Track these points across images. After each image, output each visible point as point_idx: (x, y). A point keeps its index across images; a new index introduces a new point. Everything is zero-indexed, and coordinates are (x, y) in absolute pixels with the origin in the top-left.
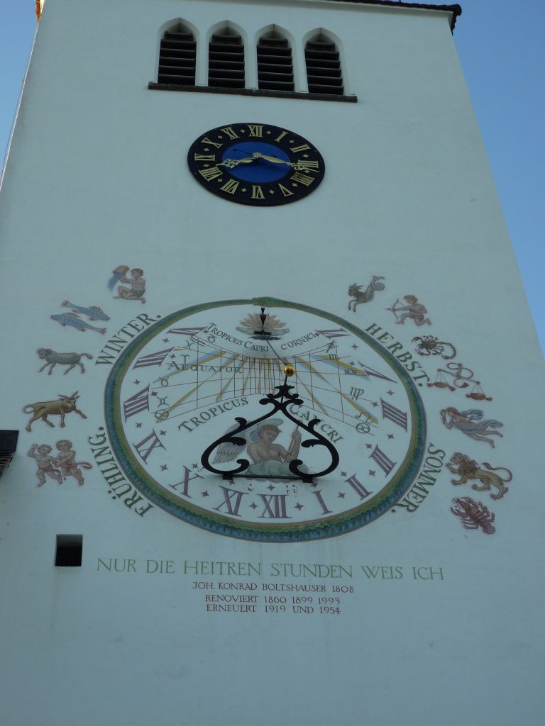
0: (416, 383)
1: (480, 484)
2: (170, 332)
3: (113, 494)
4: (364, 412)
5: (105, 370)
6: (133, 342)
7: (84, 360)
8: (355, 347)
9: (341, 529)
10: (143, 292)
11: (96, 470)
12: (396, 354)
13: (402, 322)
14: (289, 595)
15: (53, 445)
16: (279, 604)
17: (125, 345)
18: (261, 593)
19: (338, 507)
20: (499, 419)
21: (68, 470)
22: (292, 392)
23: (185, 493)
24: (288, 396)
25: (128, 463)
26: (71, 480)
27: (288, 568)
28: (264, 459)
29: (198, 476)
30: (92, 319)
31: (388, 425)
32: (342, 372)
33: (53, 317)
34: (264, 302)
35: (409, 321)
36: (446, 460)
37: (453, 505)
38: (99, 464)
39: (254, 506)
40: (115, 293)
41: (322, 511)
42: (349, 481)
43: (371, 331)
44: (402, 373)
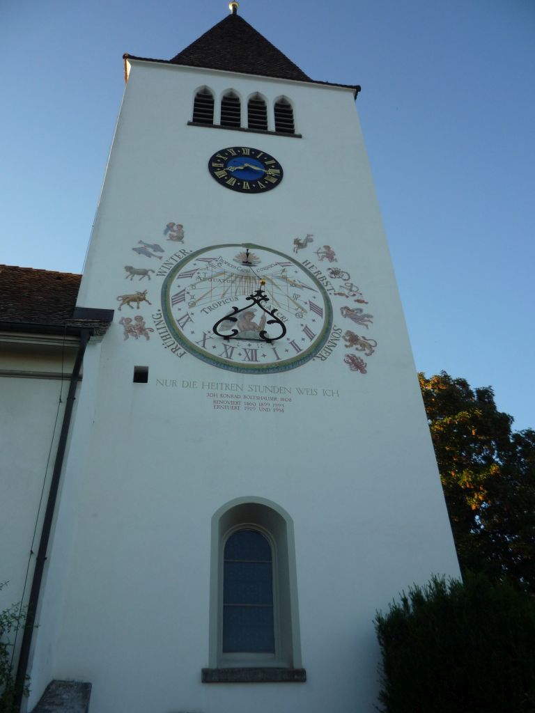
0: (328, 293)
1: (360, 348)
2: (197, 260)
3: (165, 346)
4: (300, 307)
5: (161, 280)
6: (177, 265)
7: (150, 273)
8: (296, 272)
9: (285, 368)
10: (182, 237)
11: (156, 332)
12: (318, 277)
13: (322, 260)
14: (257, 402)
15: (133, 318)
16: (252, 406)
17: (173, 266)
18: (242, 400)
19: (285, 357)
20: (371, 314)
21: (141, 332)
22: (263, 294)
23: (204, 346)
24: (261, 296)
25: (174, 330)
26: (142, 337)
27: (257, 388)
28: (246, 330)
29: (211, 338)
30: (155, 251)
31: (312, 315)
32: (289, 285)
33: (133, 249)
34: (248, 246)
35: (326, 260)
36: (343, 334)
37: (346, 358)
38: (158, 329)
39: (240, 354)
40: (168, 237)
41: (276, 358)
42: (291, 343)
43: (305, 264)
44: (321, 287)
